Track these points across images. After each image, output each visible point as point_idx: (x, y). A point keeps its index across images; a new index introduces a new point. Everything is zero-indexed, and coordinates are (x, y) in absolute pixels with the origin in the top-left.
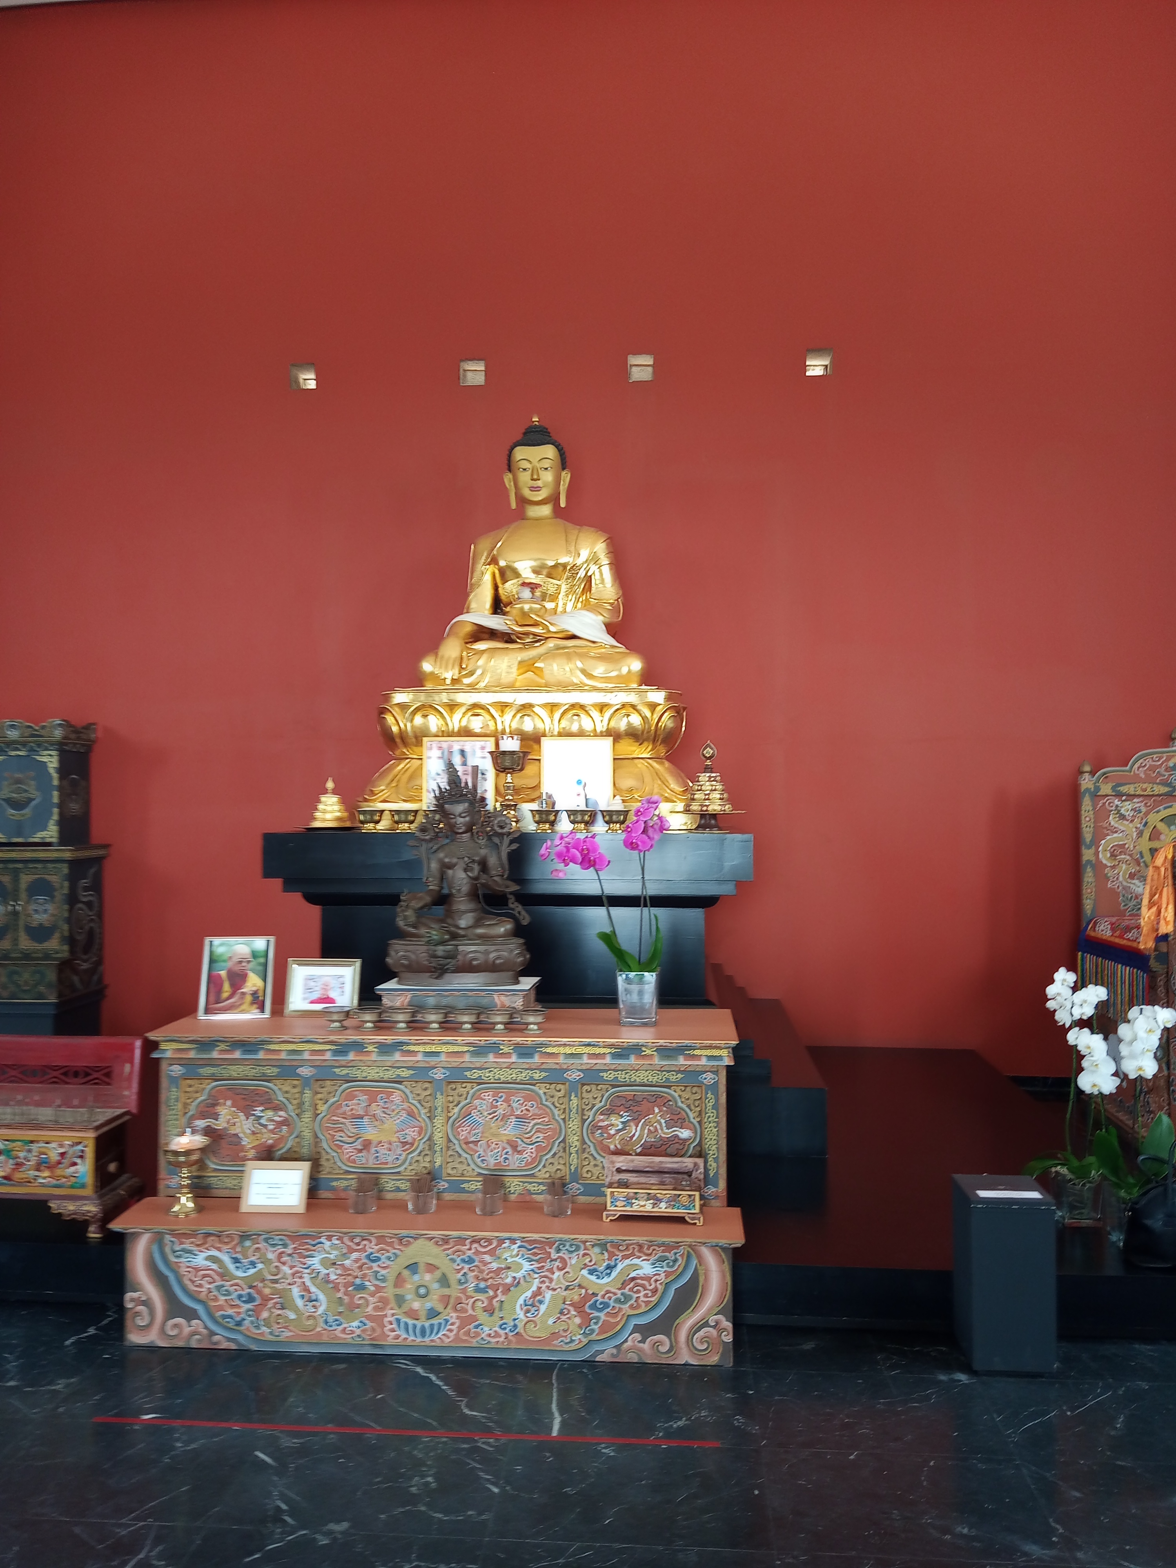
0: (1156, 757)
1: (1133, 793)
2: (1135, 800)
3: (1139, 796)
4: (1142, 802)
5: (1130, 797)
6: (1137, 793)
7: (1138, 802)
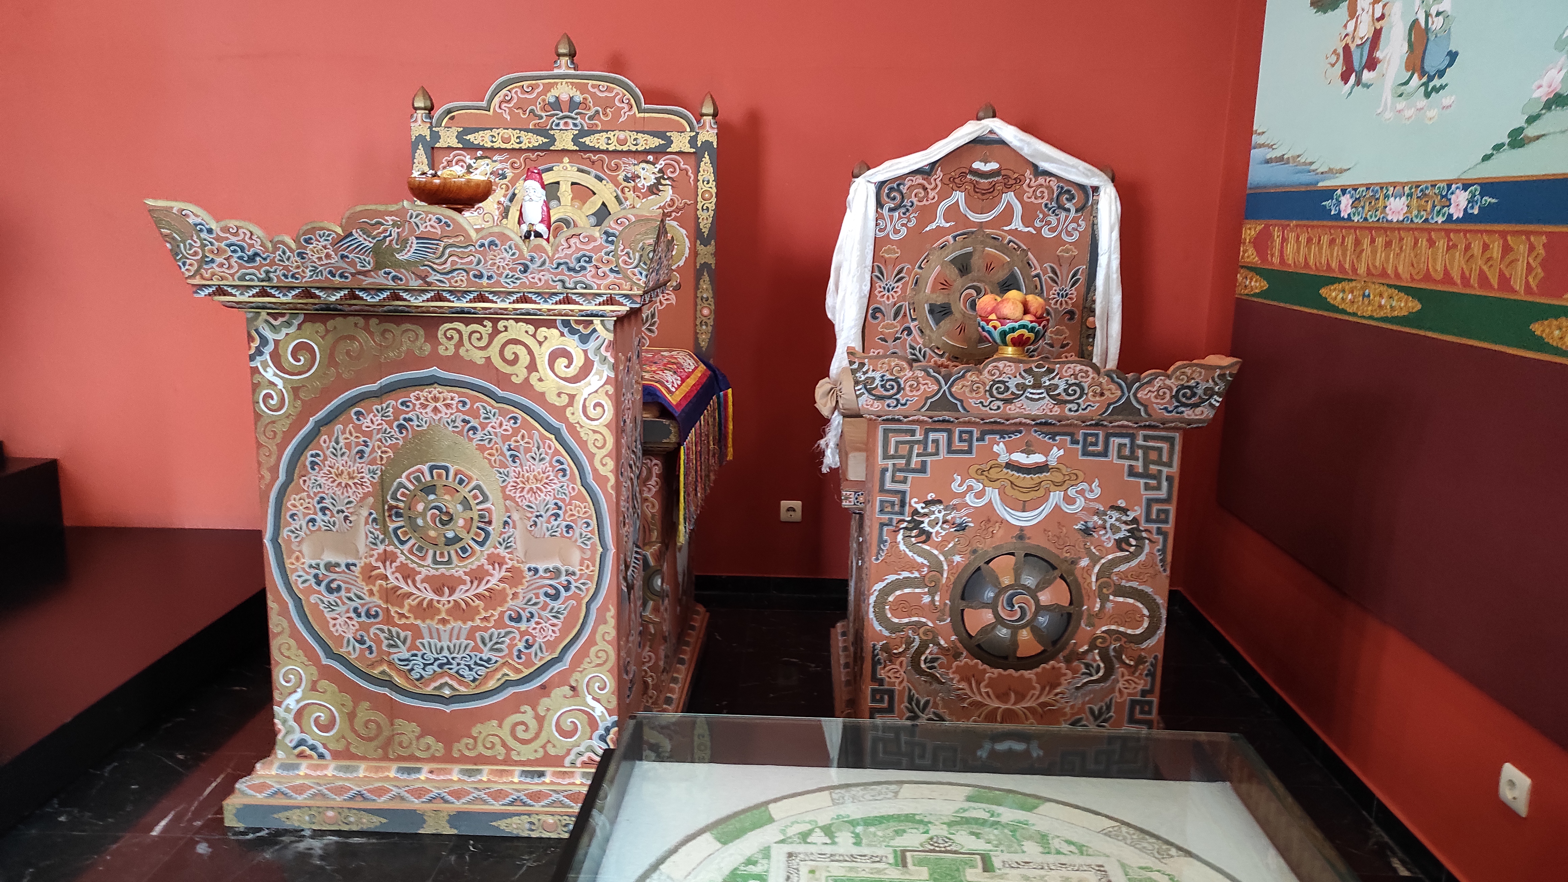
0: (528, 87)
1: (489, 145)
2: (494, 159)
3: (500, 150)
4: (506, 161)
5: (489, 152)
6: (496, 145)
7: (501, 162)
